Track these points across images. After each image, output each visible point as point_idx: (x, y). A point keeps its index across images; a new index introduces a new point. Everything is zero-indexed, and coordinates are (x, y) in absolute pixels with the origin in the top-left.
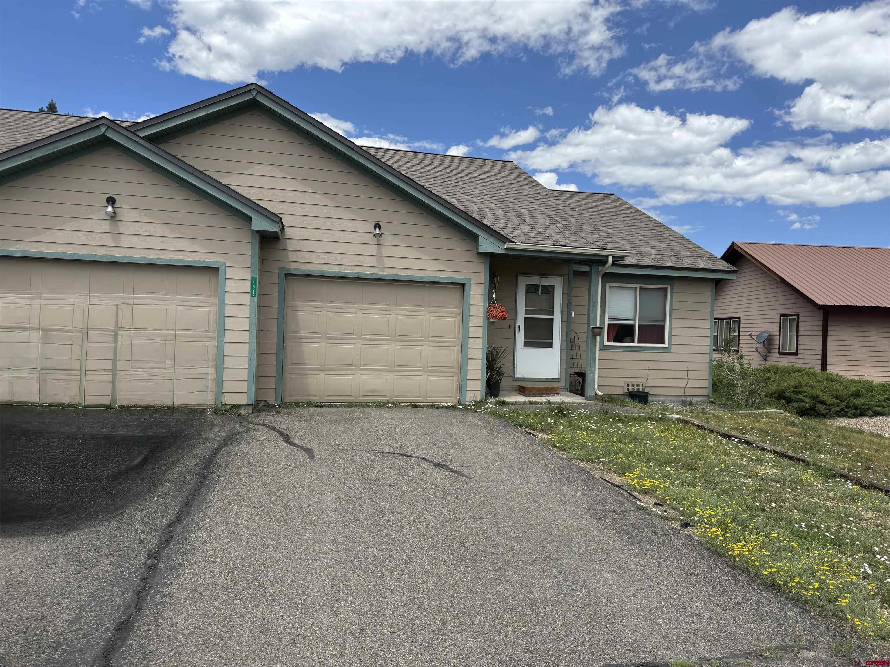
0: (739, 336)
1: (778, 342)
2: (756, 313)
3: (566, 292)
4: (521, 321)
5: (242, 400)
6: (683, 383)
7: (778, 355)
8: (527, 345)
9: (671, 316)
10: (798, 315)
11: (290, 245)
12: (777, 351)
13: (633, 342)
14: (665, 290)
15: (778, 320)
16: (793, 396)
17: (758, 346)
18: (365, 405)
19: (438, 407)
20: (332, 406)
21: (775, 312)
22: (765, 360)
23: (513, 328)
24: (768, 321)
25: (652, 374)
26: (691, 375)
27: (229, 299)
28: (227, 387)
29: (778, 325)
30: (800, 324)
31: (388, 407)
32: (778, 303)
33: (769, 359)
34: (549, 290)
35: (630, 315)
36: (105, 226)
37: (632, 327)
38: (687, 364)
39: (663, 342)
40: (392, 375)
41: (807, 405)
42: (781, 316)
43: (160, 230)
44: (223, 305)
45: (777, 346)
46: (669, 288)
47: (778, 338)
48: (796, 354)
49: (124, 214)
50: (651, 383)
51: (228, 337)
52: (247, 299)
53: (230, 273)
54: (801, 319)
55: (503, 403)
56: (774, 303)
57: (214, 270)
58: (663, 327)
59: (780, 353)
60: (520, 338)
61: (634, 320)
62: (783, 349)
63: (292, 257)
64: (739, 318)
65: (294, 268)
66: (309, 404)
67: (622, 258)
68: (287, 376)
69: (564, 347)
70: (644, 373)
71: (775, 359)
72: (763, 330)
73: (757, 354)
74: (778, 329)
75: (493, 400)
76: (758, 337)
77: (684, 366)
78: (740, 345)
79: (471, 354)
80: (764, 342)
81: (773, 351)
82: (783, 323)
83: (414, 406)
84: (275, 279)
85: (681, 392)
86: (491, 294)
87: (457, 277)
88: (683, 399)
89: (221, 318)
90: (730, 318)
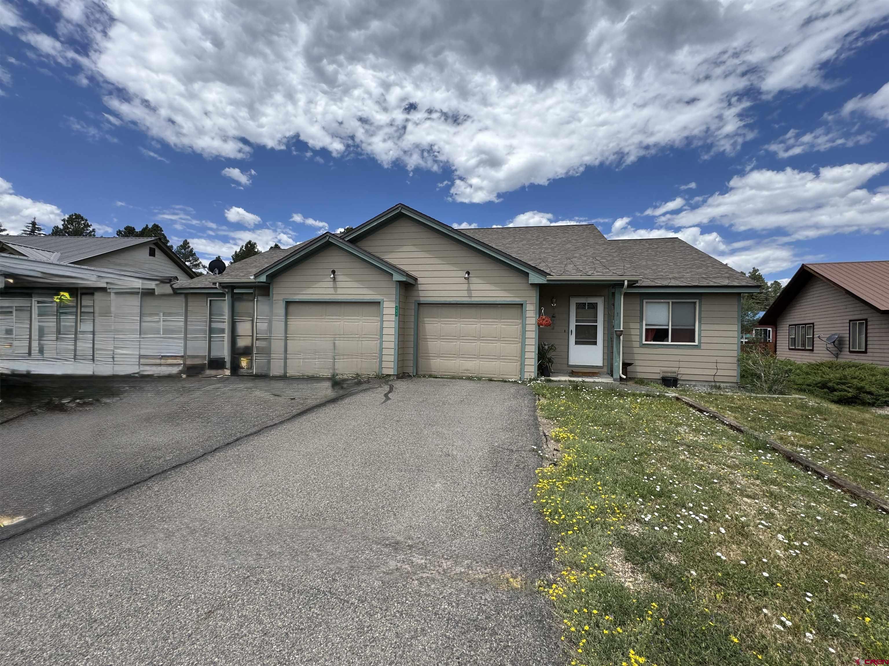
0: (813, 338)
1: (848, 343)
2: (828, 319)
3: (607, 306)
4: (573, 327)
5: (391, 372)
6: (713, 372)
7: (848, 353)
8: (577, 343)
9: (700, 322)
10: (866, 320)
11: (420, 287)
12: (848, 350)
13: (668, 341)
14: (695, 303)
15: (848, 324)
16: (836, 387)
17: (829, 346)
18: (461, 378)
19: (506, 382)
20: (442, 378)
21: (845, 318)
22: (837, 357)
23: (567, 332)
24: (838, 325)
25: (682, 364)
26: (720, 366)
27: (385, 318)
28: (384, 365)
29: (848, 328)
30: (869, 327)
31: (474, 380)
32: (847, 310)
33: (840, 356)
34: (594, 306)
35: (665, 323)
36: (331, 284)
37: (667, 330)
38: (716, 358)
39: (694, 341)
40: (478, 361)
41: (850, 395)
42: (850, 321)
43: (356, 285)
44: (382, 321)
45: (848, 346)
46: (697, 301)
47: (848, 339)
48: (865, 352)
49: (339, 278)
50: (682, 371)
51: (385, 338)
52: (393, 318)
53: (386, 305)
54: (869, 323)
55: (550, 381)
56: (843, 311)
57: (378, 303)
58: (693, 331)
59: (851, 352)
60: (572, 339)
61: (668, 325)
62: (853, 348)
63: (421, 294)
64: (813, 324)
65: (422, 300)
66: (430, 376)
67: (637, 281)
68: (420, 360)
69: (606, 345)
70: (677, 364)
71: (845, 356)
72: (833, 332)
73: (828, 352)
74: (848, 332)
75: (543, 378)
76: (829, 339)
77: (714, 359)
78: (815, 345)
79: (528, 348)
80: (834, 342)
81: (843, 349)
82: (853, 327)
83: (491, 380)
84: (413, 306)
85: (711, 379)
86: (540, 310)
87: (517, 300)
88: (713, 384)
89: (382, 328)
90: (806, 324)
